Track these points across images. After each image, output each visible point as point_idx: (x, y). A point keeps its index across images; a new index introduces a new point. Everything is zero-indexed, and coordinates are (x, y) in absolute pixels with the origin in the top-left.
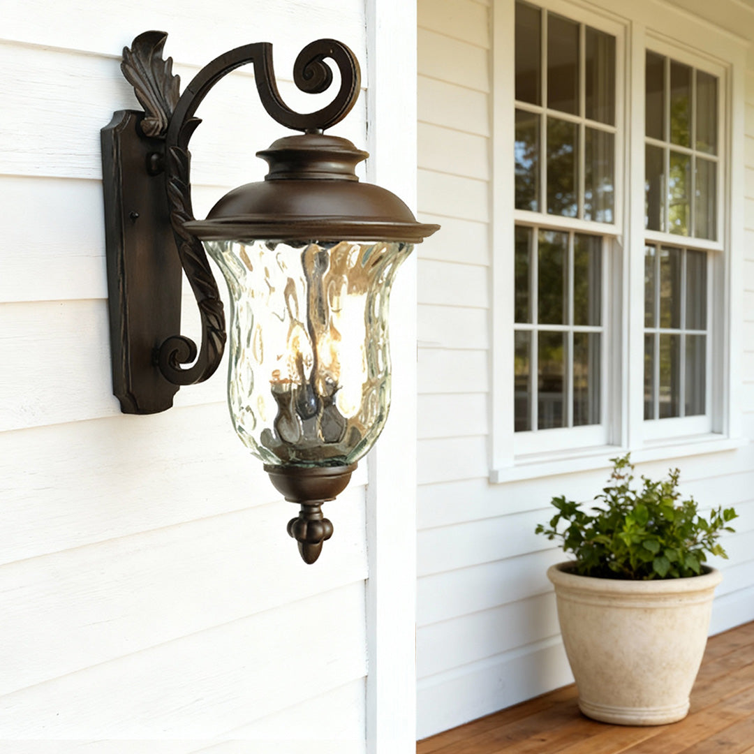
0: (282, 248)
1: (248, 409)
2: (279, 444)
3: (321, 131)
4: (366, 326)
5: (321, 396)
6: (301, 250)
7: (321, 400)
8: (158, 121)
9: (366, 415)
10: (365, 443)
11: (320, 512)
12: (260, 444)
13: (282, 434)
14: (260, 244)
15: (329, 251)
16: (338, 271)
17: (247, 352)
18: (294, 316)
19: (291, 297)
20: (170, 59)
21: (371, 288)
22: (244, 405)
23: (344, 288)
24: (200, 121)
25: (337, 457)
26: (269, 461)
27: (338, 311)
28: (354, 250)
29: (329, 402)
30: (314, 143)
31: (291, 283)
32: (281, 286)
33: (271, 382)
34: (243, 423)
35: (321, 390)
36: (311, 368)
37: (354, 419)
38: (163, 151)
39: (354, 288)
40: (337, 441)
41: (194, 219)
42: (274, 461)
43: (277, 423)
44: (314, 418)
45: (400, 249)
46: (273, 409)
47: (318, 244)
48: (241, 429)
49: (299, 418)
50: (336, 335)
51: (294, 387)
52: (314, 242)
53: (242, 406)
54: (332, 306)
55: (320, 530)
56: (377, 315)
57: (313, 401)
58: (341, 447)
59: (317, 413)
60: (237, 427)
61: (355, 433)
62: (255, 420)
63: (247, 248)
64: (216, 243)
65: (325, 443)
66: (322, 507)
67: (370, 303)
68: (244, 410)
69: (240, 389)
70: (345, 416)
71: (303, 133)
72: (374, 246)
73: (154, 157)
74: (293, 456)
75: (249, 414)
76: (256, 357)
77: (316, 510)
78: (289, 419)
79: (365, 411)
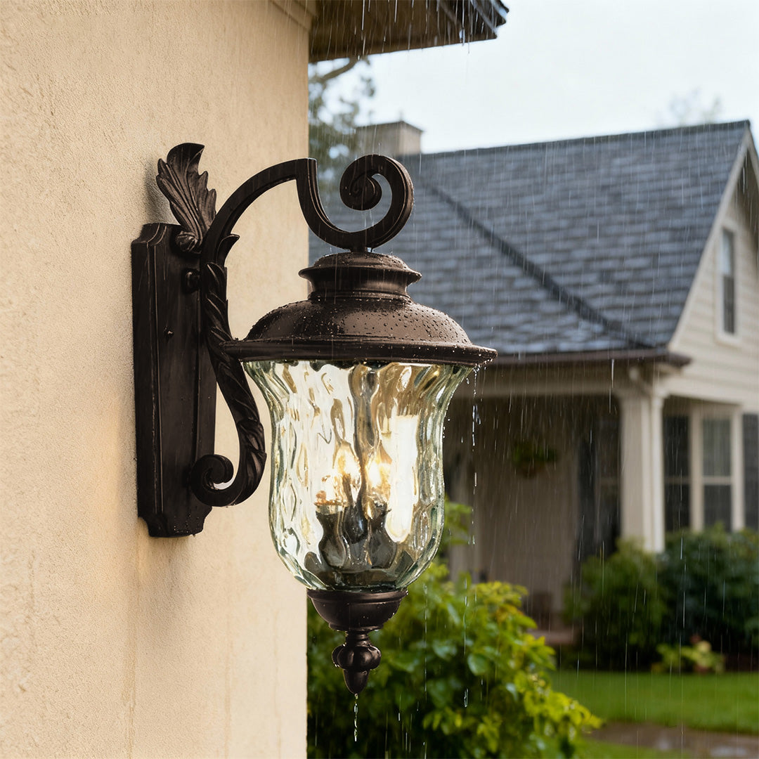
1: (291, 531)
32: (326, 407)
52: (362, 363)
72: (427, 368)
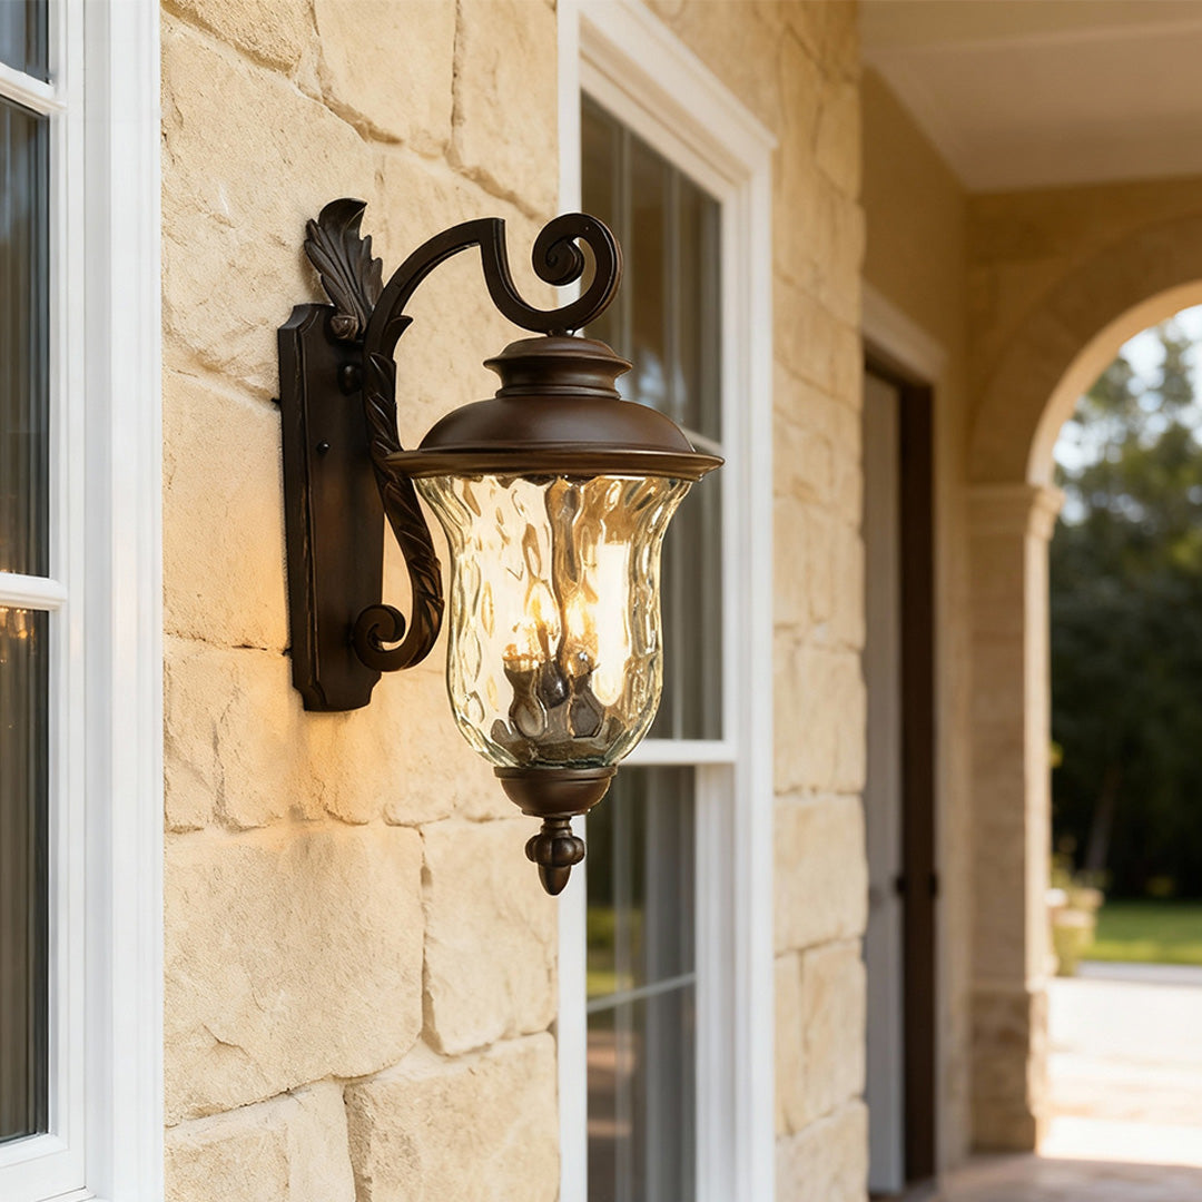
0: (520, 484)
3: (570, 332)
4: (631, 585)
5: (571, 676)
6: (544, 487)
7: (571, 683)
8: (353, 321)
11: (569, 828)
12: (491, 741)
16: (593, 513)
17: (473, 621)
18: (535, 572)
19: (530, 550)
20: (369, 238)
21: (636, 537)
24: (410, 320)
26: (501, 761)
27: (594, 566)
28: (614, 487)
30: (561, 348)
33: (505, 659)
34: (467, 715)
35: (571, 668)
36: (558, 640)
38: (360, 360)
39: (615, 534)
41: (402, 450)
42: (509, 762)
43: (513, 713)
45: (673, 485)
47: (567, 480)
48: (465, 722)
50: (591, 595)
51: (535, 665)
54: (585, 559)
55: (570, 849)
56: (645, 571)
57: (560, 685)
58: (598, 743)
60: (459, 719)
63: (473, 485)
64: (433, 480)
66: (571, 823)
71: (544, 335)
73: (349, 369)
75: (473, 701)
77: (563, 824)
78: (529, 706)
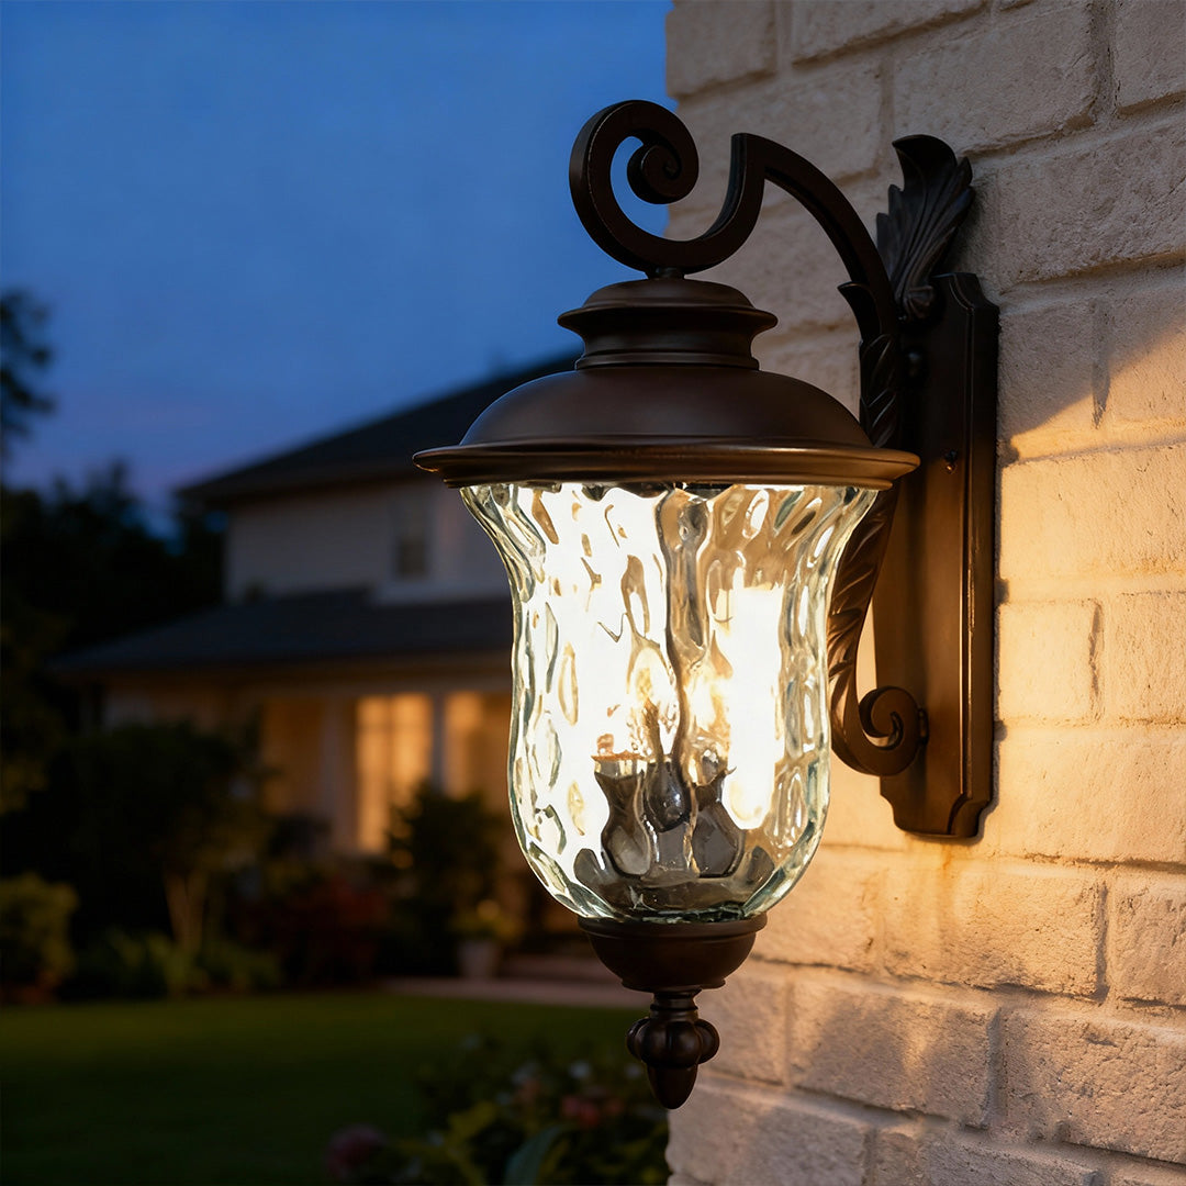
2: (612, 878)
9: (782, 824)
10: (780, 877)
13: (617, 860)
14: (573, 490)
15: (710, 504)
22: (542, 804)
23: (739, 575)
25: (726, 903)
29: (709, 796)
31: (634, 566)
37: (759, 833)
40: (727, 874)
44: (681, 826)
46: (598, 811)
49: (652, 828)
53: (537, 806)
59: (686, 817)
61: (761, 858)
62: (563, 833)
65: (701, 876)
67: (790, 605)
68: (542, 815)
69: (535, 773)
70: (741, 825)
74: (638, 900)
76: (564, 708)
79: (779, 817)
